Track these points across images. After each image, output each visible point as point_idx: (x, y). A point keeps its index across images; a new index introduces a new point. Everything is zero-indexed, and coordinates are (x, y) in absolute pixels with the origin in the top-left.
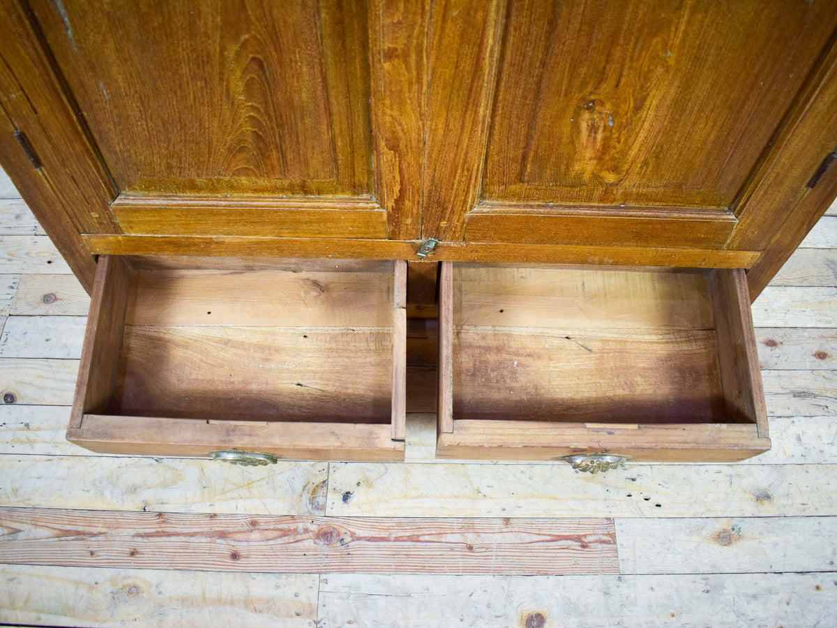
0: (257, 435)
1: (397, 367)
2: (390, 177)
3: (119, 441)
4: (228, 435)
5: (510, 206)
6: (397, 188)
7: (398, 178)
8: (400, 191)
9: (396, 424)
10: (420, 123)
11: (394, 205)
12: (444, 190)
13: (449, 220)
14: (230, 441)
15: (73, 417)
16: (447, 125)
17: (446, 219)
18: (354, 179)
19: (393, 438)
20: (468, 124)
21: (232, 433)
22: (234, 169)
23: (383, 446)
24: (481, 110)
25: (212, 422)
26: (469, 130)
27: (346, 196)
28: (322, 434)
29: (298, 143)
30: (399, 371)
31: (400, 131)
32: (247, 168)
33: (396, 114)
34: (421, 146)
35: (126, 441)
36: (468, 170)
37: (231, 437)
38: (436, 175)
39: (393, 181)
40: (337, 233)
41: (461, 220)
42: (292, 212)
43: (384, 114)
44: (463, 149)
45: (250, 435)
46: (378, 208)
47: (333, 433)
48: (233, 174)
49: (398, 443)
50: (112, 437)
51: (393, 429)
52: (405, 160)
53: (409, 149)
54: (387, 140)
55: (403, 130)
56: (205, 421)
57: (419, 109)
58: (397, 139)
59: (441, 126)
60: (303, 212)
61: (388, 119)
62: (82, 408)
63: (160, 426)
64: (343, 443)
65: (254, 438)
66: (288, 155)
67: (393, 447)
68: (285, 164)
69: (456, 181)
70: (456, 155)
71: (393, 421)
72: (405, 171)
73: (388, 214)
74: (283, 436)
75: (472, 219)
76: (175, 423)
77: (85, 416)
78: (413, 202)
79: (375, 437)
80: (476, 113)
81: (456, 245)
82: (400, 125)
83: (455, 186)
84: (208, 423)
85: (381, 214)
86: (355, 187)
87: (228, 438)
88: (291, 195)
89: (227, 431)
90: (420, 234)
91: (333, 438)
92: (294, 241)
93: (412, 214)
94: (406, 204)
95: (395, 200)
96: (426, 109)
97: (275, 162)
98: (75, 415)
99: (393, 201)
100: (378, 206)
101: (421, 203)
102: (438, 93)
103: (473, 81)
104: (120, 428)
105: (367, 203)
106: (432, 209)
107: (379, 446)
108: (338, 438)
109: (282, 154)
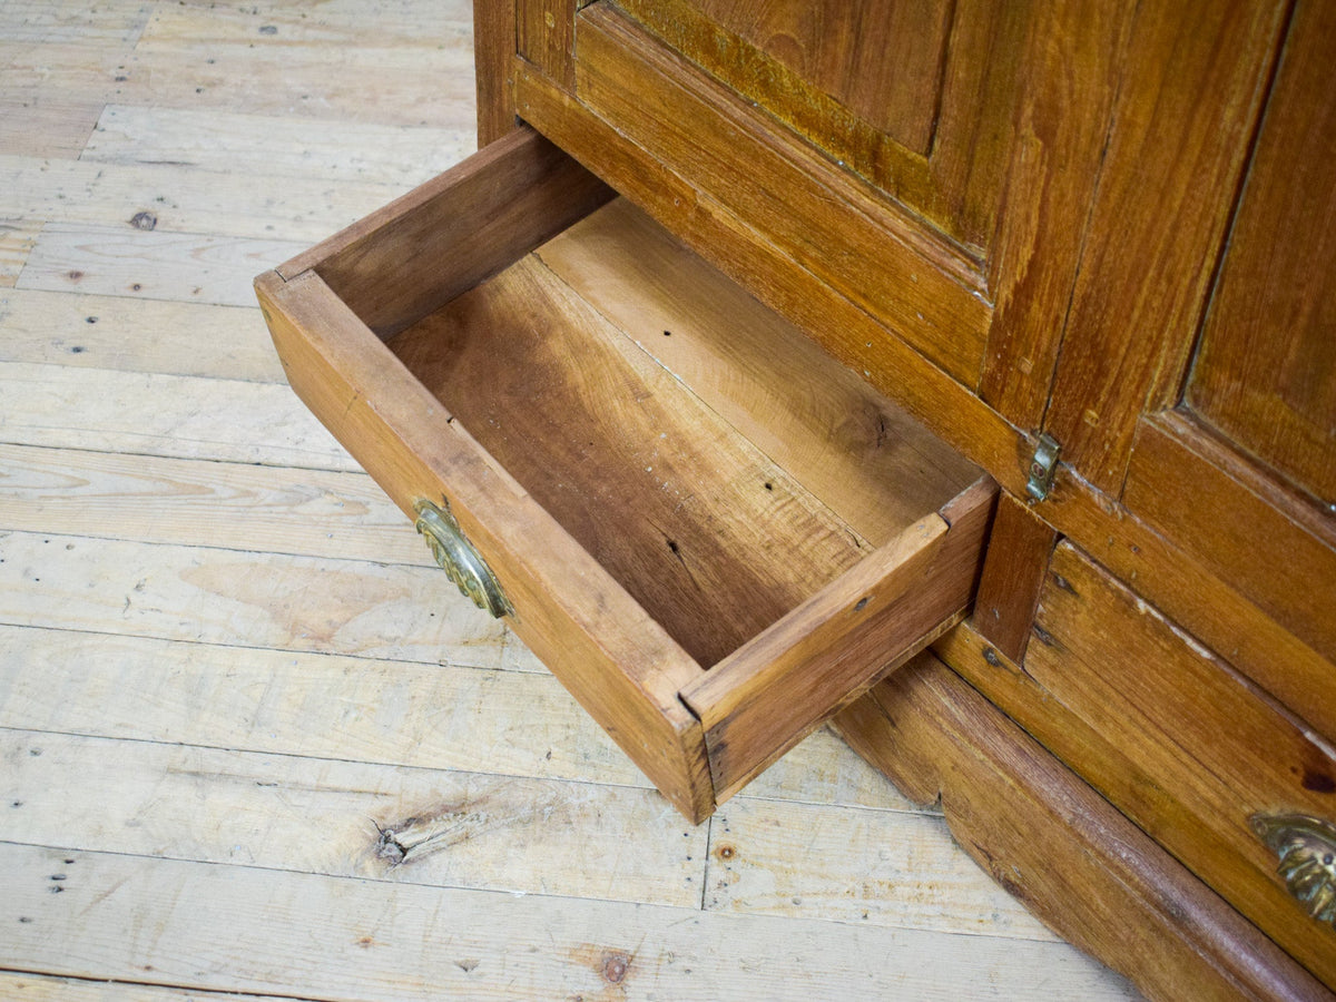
0: (491, 497)
1: (821, 598)
2: (1021, 211)
3: (309, 339)
4: (454, 461)
5: (1240, 453)
6: (1027, 253)
7: (1034, 222)
8: (1032, 264)
9: (713, 678)
10: (1107, 89)
11: (1011, 297)
12: (1112, 311)
13: (1105, 414)
14: (446, 471)
15: (295, 260)
16: (1154, 124)
17: (1099, 405)
18: (966, 189)
19: (684, 693)
20: (1195, 140)
21: (461, 463)
22: (774, 32)
23: (650, 689)
24: (1229, 114)
25: (456, 424)
26: (1194, 159)
27: (940, 228)
28: (583, 583)
29: (888, 25)
30: (819, 606)
31: (1065, 92)
32: (793, 40)
33: (1069, 40)
34: (1095, 155)
35: (319, 348)
36: (1170, 281)
37: (454, 468)
38: (1106, 259)
39: (1023, 226)
40: (895, 317)
41: (1127, 430)
42: (834, 205)
43: (1048, 30)
44: (1170, 210)
45: (482, 489)
46: (982, 291)
47: (601, 599)
48: (770, 45)
49: (681, 706)
50: (308, 327)
51: (698, 682)
52: (1057, 181)
53: (1072, 152)
54: (1038, 106)
55: (1071, 93)
56: (448, 416)
57: (1111, 49)
58: (1056, 111)
59: (1142, 120)
60: (853, 215)
61: (1052, 47)
62: (320, 259)
63: (385, 368)
64: (597, 624)
65: (483, 498)
66: (865, 46)
67: (664, 706)
68: (854, 69)
69: (1140, 302)
70: (1154, 220)
71: (714, 669)
72: (1051, 212)
73: (996, 316)
74: (525, 532)
75: (1149, 438)
76: (408, 382)
77: (311, 273)
78: (1047, 314)
79: (656, 663)
80: (1216, 117)
81: (1103, 504)
82: (1070, 75)
83: (1136, 314)
84: (449, 421)
85: (981, 313)
86: (961, 212)
87: (448, 464)
88: (853, 168)
89: (460, 455)
90: (1039, 418)
91: (591, 604)
92: (818, 288)
93: (1038, 348)
94: (1033, 310)
95: (1017, 285)
96: (1125, 55)
97: (841, 56)
98: (301, 260)
99: (1012, 285)
100: (985, 286)
101: (1061, 324)
102: (1154, 22)
103: (1225, 23)
104: (332, 325)
105: (969, 268)
106: (1079, 356)
107: (646, 682)
108: (599, 613)
109: (857, 38)
